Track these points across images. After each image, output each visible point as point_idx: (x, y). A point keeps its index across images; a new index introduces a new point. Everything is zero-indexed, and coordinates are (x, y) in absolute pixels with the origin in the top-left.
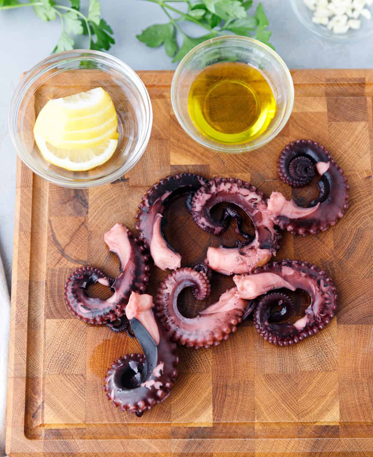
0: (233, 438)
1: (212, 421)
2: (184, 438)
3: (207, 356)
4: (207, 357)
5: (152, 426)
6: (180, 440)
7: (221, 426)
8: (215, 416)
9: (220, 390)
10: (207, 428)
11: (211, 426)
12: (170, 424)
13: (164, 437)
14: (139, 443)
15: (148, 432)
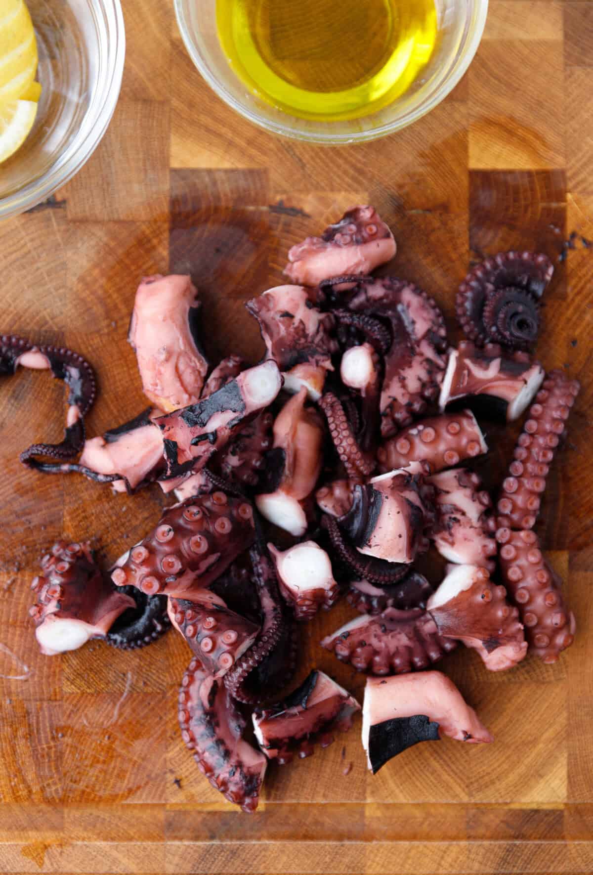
2: (197, 838)
6: (186, 843)
11: (262, 808)
12: (164, 805)
13: (150, 837)
14: (88, 849)
15: (110, 822)
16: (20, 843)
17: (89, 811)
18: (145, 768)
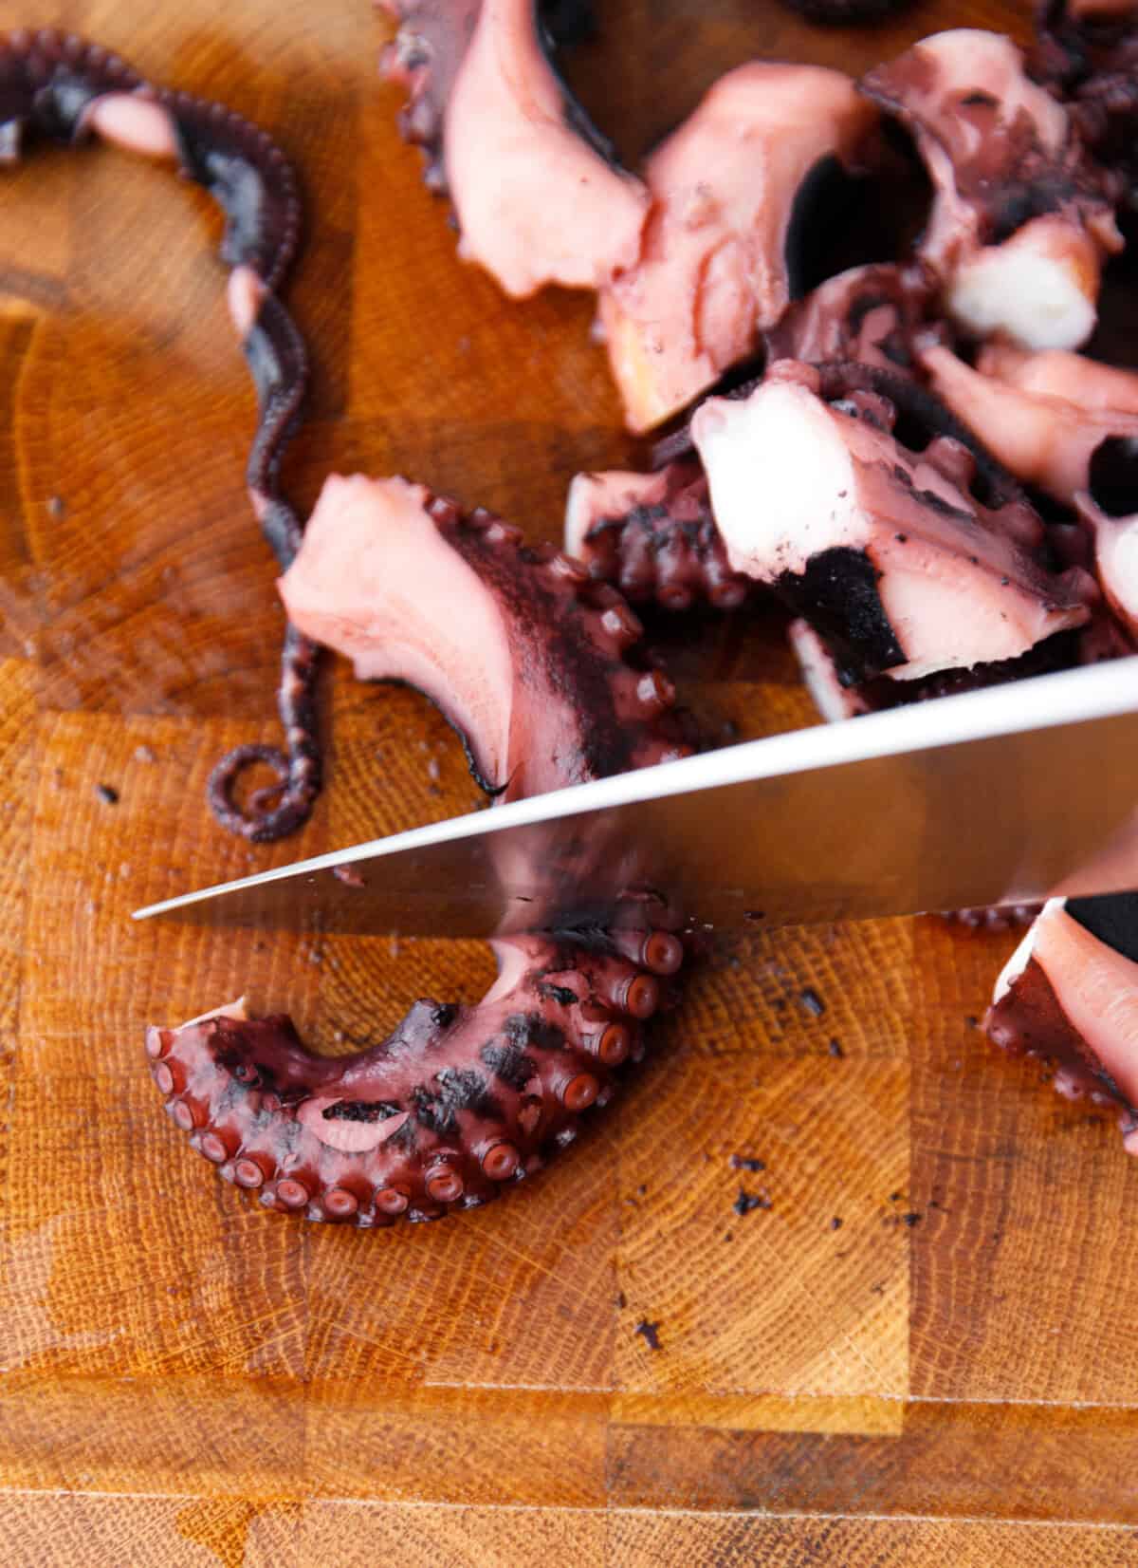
0: (1046, 1515)
1: (902, 1394)
2: (704, 1504)
3: (878, 944)
4: (873, 952)
5: (473, 1411)
6: (674, 1513)
7: (963, 1427)
8: (927, 1355)
9: (963, 1181)
10: (863, 1439)
11: (892, 1426)
12: (607, 1401)
13: (558, 1495)
14: (378, 1522)
15: (441, 1453)
16: (175, 1496)
17: (383, 1418)
18: (554, 1285)
